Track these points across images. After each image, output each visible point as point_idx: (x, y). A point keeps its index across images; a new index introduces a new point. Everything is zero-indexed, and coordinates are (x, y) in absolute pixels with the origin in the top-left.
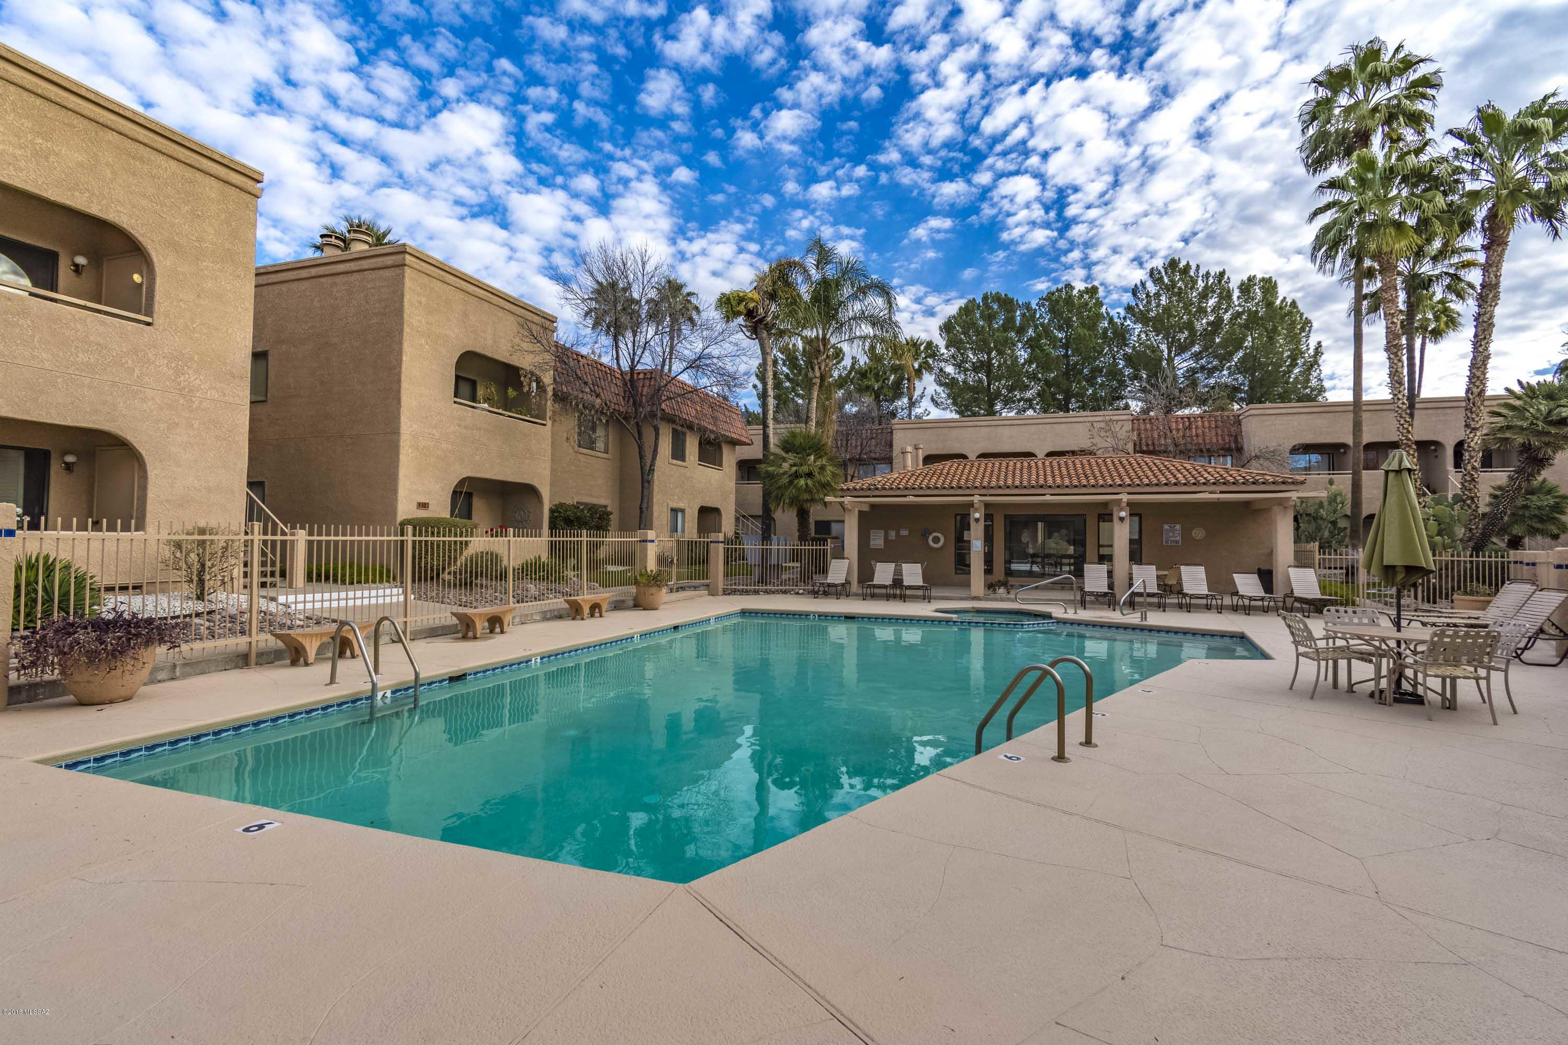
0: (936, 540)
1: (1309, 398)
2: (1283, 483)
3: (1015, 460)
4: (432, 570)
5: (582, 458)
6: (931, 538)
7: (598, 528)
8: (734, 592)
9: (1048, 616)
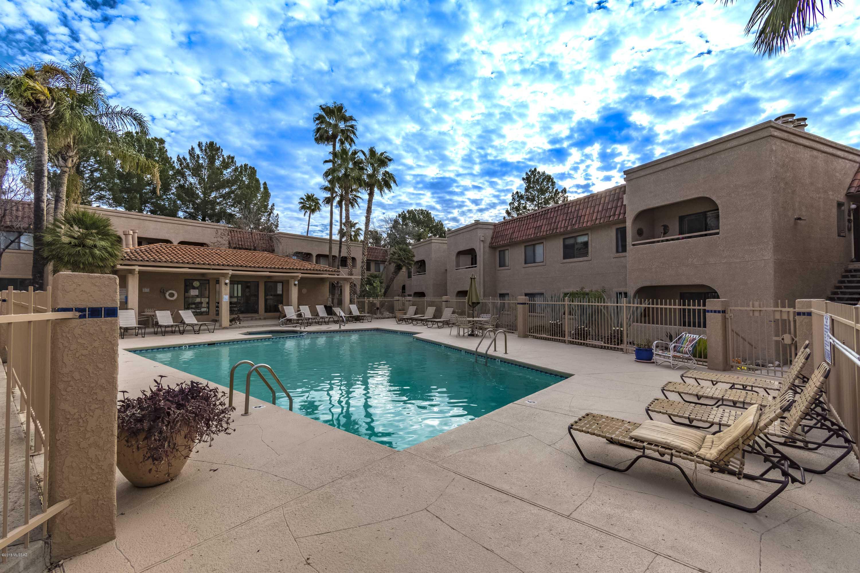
6: (167, 294)
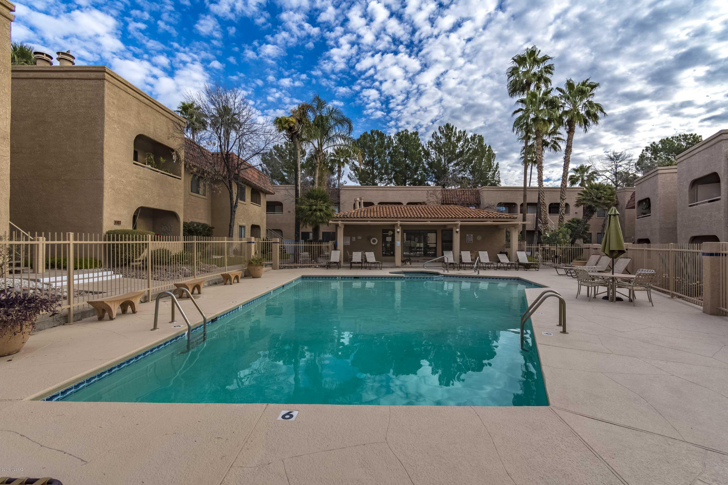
0: (374, 241)
1: (495, 185)
2: (510, 218)
3: (394, 206)
4: (125, 260)
5: (193, 198)
7: (208, 235)
8: (285, 267)
9: (438, 274)
